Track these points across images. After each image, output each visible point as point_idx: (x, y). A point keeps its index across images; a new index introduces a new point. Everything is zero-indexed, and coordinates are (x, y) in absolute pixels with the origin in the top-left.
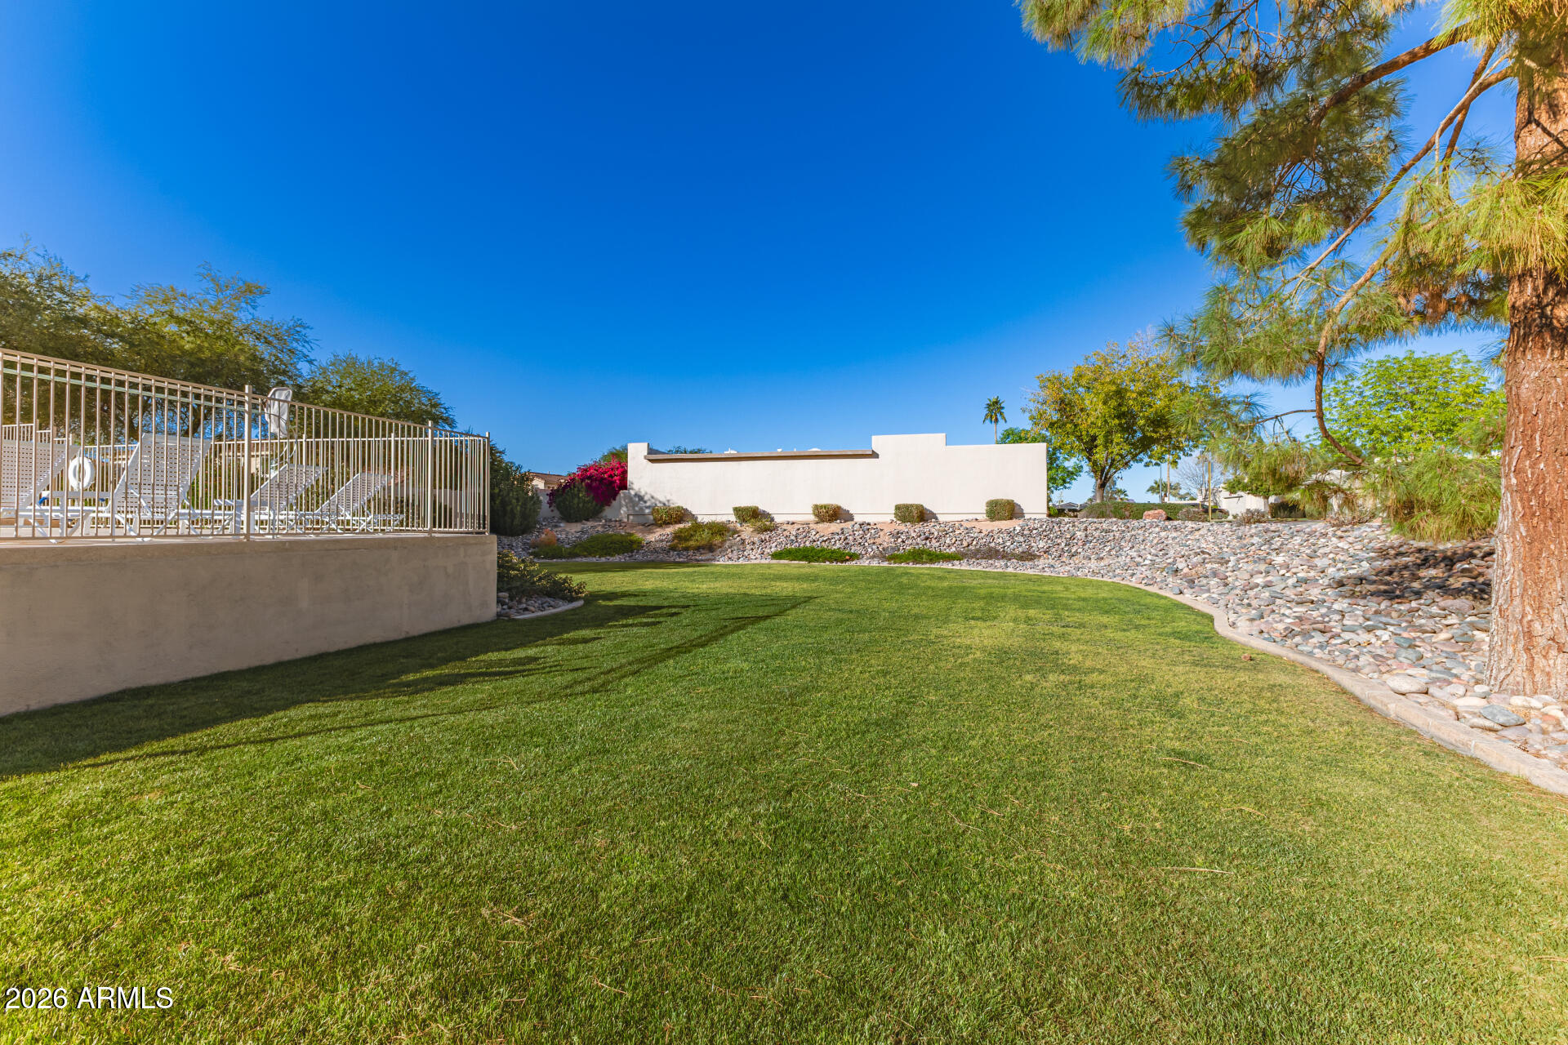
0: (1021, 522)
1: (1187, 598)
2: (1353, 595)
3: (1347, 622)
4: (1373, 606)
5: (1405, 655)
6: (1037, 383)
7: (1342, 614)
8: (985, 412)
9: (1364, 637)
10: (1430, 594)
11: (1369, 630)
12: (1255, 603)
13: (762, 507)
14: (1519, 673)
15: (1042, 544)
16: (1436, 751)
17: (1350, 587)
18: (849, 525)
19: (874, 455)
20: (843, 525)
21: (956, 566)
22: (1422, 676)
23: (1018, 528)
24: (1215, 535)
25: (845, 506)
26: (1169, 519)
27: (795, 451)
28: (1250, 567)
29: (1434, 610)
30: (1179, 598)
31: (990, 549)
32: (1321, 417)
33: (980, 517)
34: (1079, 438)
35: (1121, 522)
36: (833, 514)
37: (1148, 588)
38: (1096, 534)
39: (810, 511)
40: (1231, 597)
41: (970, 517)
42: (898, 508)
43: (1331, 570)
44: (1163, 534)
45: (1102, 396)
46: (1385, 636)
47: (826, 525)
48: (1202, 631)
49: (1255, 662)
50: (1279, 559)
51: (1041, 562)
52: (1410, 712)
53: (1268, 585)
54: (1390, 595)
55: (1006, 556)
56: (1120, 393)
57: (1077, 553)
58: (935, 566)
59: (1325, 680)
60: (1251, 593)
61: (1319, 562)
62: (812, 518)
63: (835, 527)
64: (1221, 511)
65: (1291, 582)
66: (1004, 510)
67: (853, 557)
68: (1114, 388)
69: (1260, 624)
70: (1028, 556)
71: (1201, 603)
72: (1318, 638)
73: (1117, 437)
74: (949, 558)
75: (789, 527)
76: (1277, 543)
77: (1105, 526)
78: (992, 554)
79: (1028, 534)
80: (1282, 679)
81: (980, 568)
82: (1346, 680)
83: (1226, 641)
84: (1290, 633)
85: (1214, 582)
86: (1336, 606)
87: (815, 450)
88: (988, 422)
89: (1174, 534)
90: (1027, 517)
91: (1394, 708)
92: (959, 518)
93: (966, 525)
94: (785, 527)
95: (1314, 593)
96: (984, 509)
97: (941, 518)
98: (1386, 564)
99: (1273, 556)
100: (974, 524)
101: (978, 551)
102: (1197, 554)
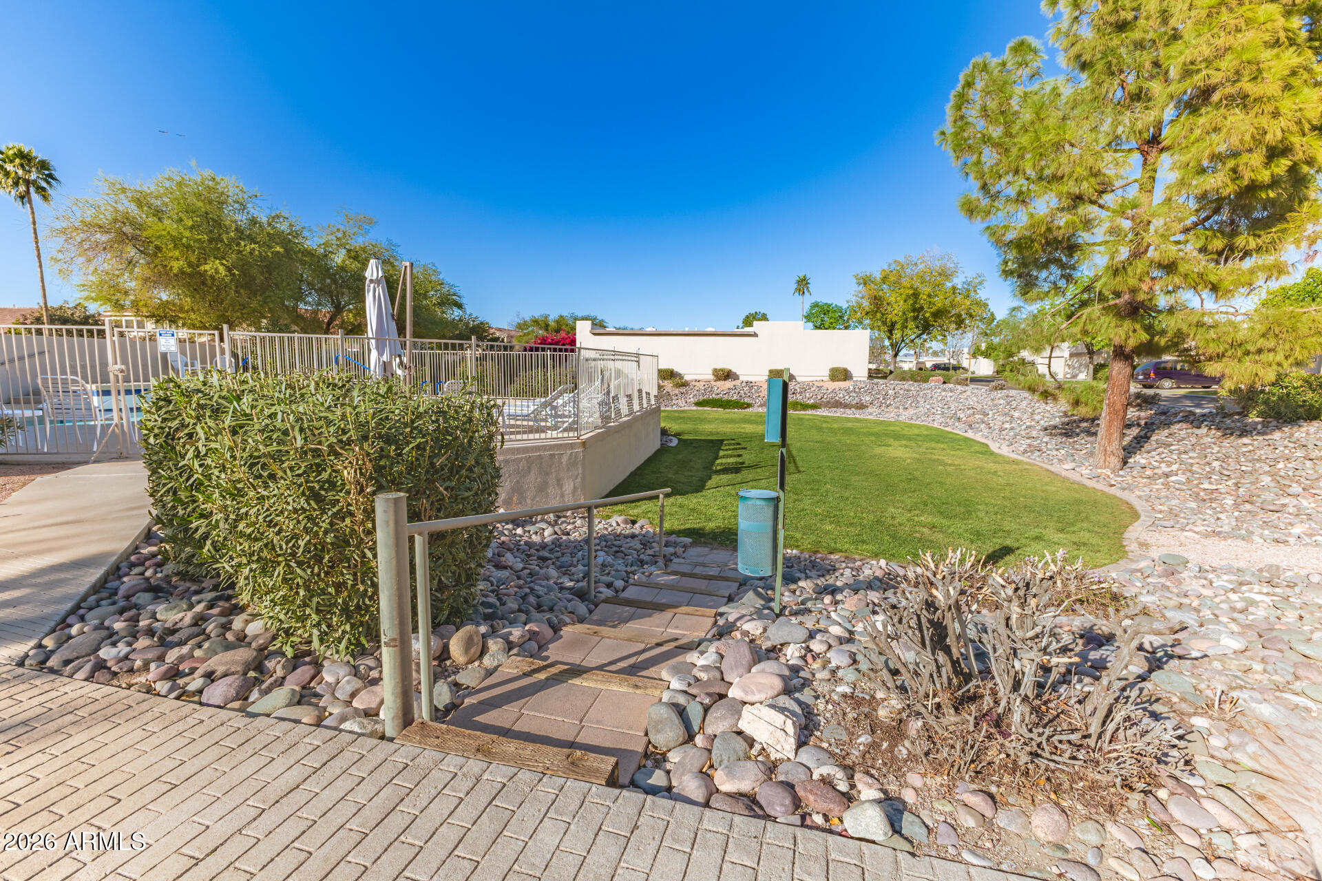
0: (852, 383)
1: (970, 434)
2: (1051, 434)
3: (1049, 446)
4: (1060, 440)
5: (1069, 459)
6: (854, 280)
7: (1047, 443)
8: (795, 286)
9: (1055, 453)
10: (1082, 435)
11: (1057, 450)
12: (1007, 438)
13: (676, 369)
14: (1102, 462)
15: (868, 398)
16: (1074, 482)
17: (1049, 430)
18: (737, 383)
19: (755, 335)
20: (734, 383)
21: (820, 412)
22: (1072, 465)
23: (851, 388)
24: (977, 396)
25: (734, 370)
26: (944, 383)
27: (696, 329)
28: (1002, 418)
29: (1083, 441)
30: (966, 435)
31: (837, 401)
32: (1049, 367)
33: (824, 379)
34: (884, 323)
35: (916, 384)
36: (727, 375)
37: (946, 429)
38: (901, 392)
39: (711, 372)
40: (994, 435)
41: (818, 379)
42: (771, 371)
43: (1042, 422)
44: (943, 393)
45: (904, 296)
46: (1063, 452)
47: (722, 382)
48: (985, 451)
49: (1014, 462)
50: (1016, 414)
51: (870, 410)
52: (1070, 475)
53: (1012, 429)
54: (1067, 435)
55: (846, 406)
56: (916, 295)
57: (890, 404)
58: (807, 412)
59: (1041, 467)
60: (1004, 433)
61: (1037, 417)
62: (712, 377)
63: (729, 384)
64: (963, 368)
65: (1023, 427)
66: (841, 374)
67: (748, 406)
68: (911, 292)
69: (1012, 448)
70: (861, 406)
71: (978, 437)
72: (1037, 453)
73: (911, 324)
74: (814, 407)
75: (697, 384)
76: (1014, 404)
77: (906, 387)
78: (838, 404)
79: (858, 391)
80: (1027, 467)
81: (838, 415)
82: (1049, 467)
83: (997, 454)
84: (1025, 452)
85: (983, 426)
86: (1044, 440)
87: (710, 329)
88: (797, 294)
89: (951, 394)
90: (855, 379)
91: (1064, 473)
92: (811, 379)
93: (816, 384)
94: (693, 383)
95: (1034, 434)
96: (827, 373)
97: (799, 379)
98: (1067, 420)
99: (1012, 412)
100: (822, 384)
101: (829, 402)
102: (969, 409)
